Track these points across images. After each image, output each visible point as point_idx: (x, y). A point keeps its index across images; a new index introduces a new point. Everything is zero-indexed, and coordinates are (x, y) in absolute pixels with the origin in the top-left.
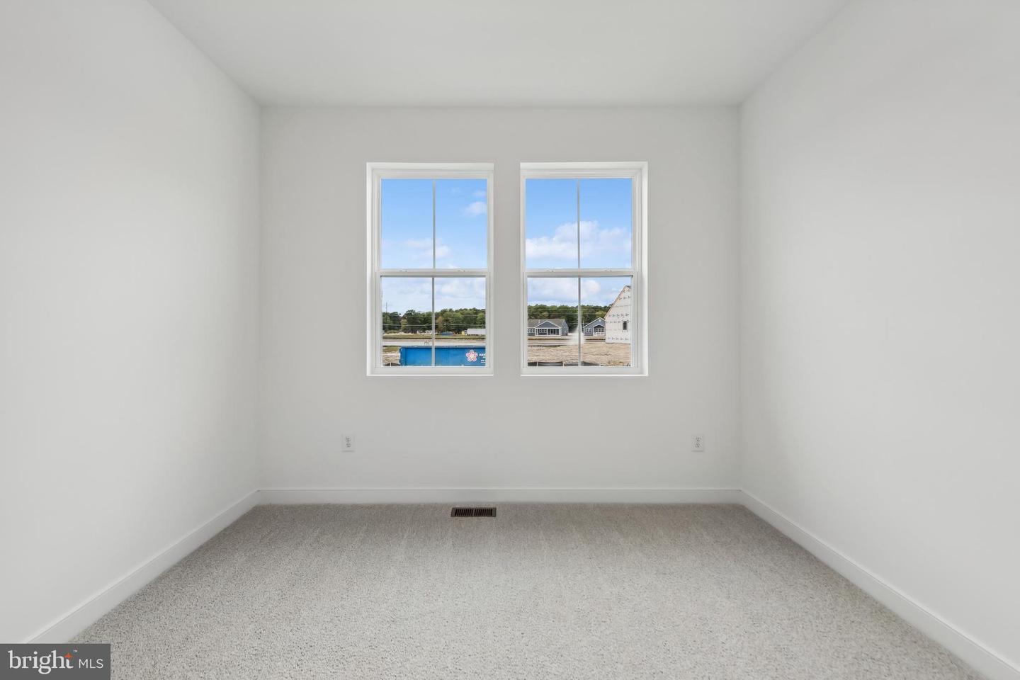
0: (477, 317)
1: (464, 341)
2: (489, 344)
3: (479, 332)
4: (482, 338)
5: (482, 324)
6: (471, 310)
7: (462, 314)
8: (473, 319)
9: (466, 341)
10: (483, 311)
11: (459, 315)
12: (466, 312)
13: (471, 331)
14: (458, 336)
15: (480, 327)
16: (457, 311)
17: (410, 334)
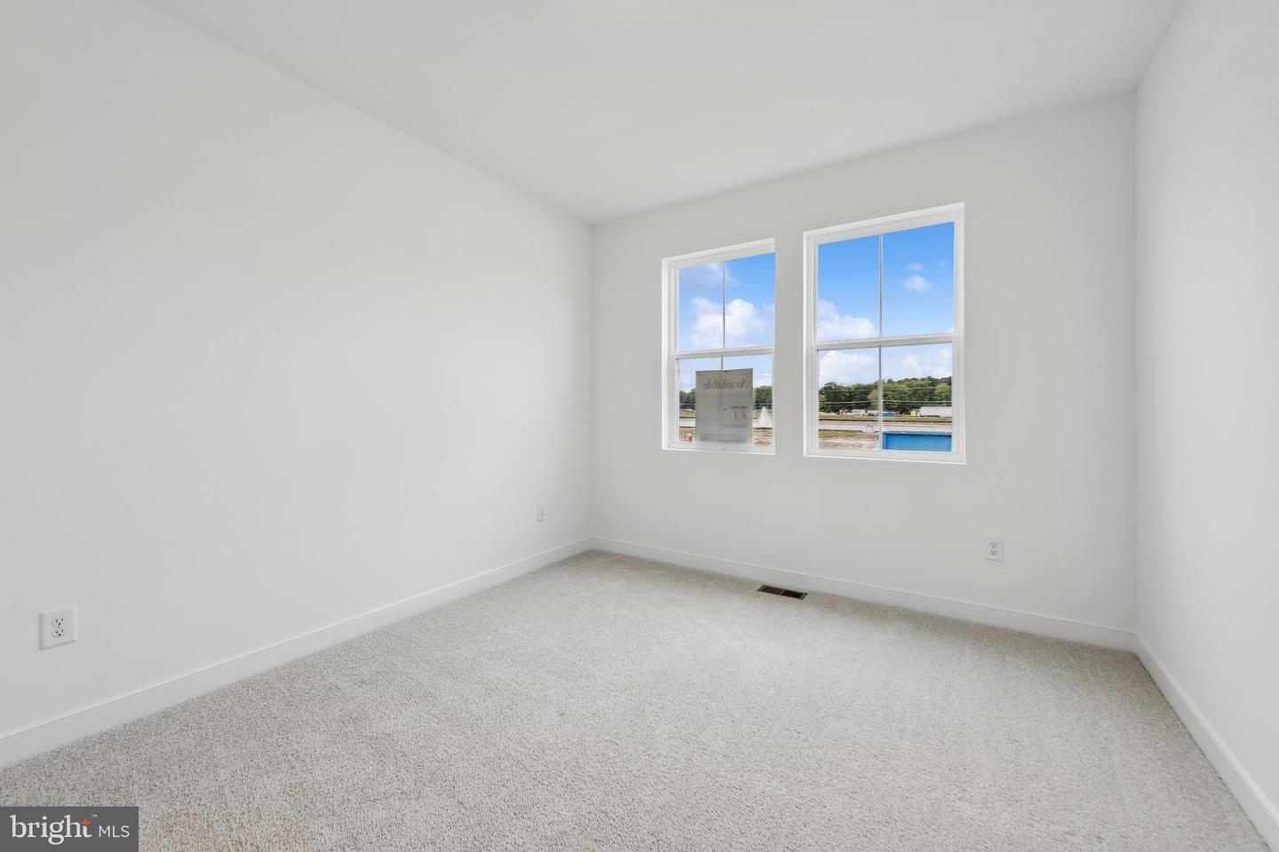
0: (934, 389)
1: (918, 424)
2: (959, 432)
3: (942, 411)
4: (948, 421)
5: (946, 400)
6: (923, 379)
7: (908, 386)
8: (931, 392)
9: (922, 424)
10: (949, 381)
11: (904, 388)
12: (915, 383)
13: (926, 411)
14: (905, 417)
15: (940, 404)
16: (900, 382)
17: (833, 414)
